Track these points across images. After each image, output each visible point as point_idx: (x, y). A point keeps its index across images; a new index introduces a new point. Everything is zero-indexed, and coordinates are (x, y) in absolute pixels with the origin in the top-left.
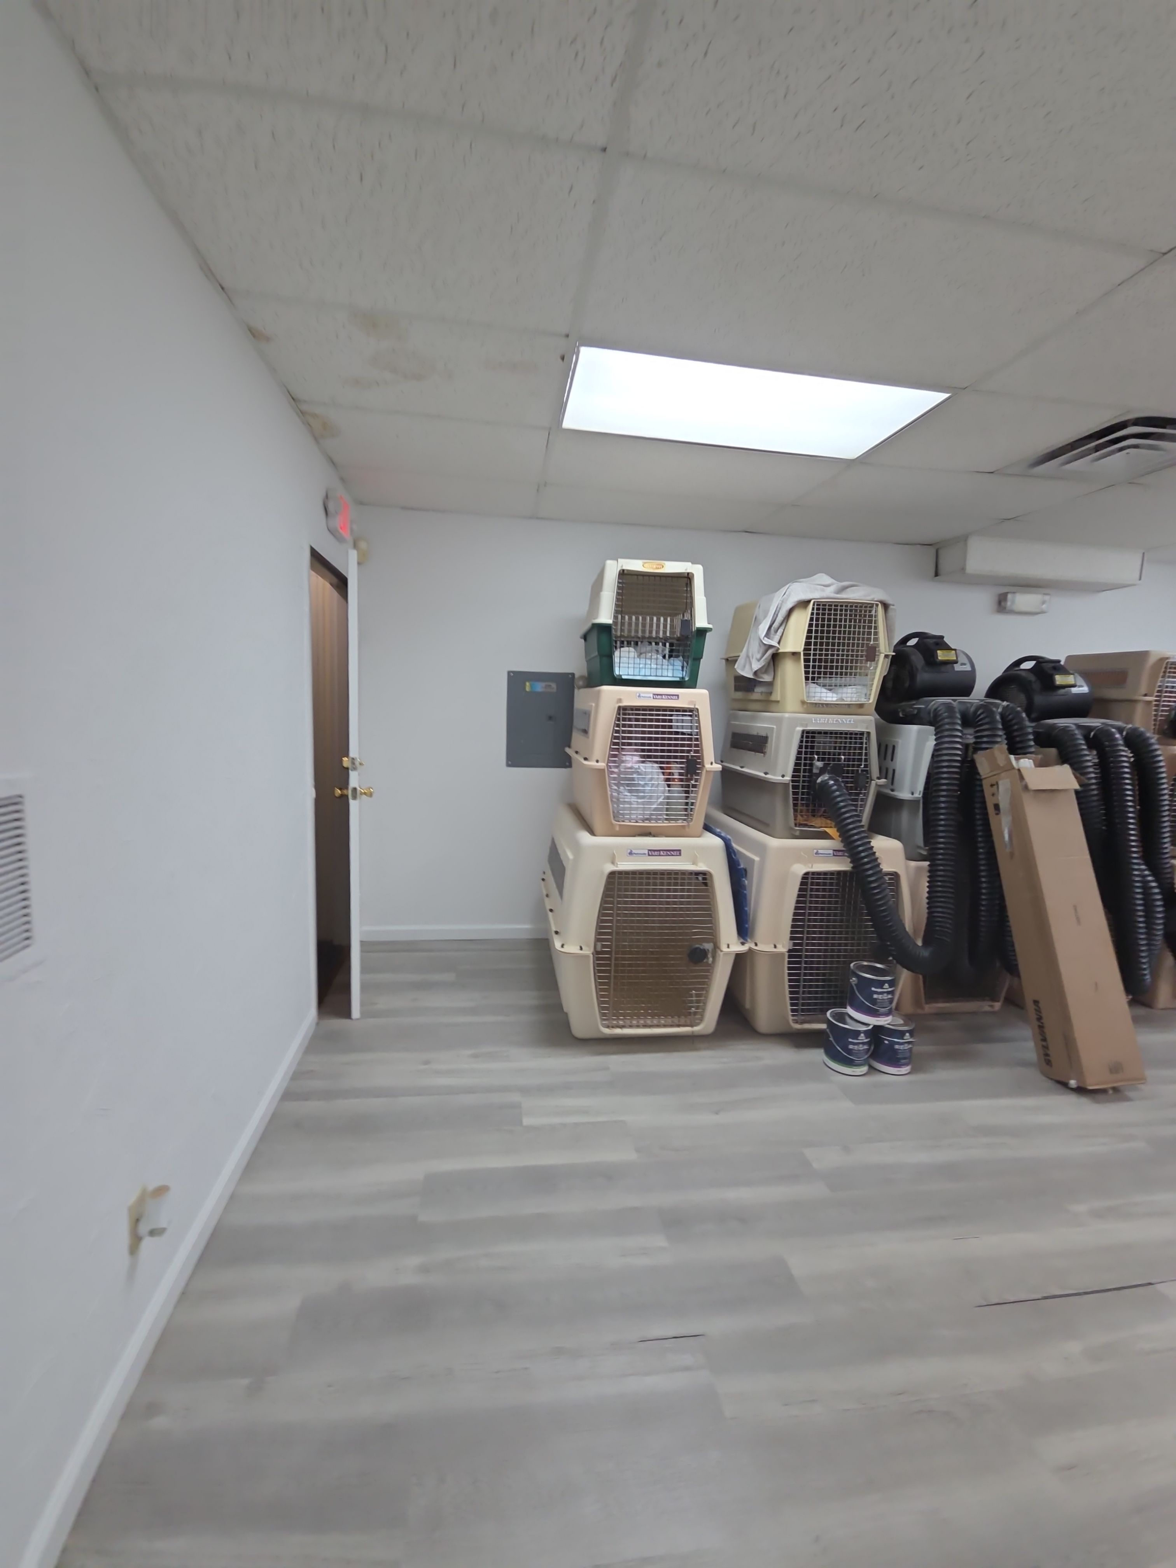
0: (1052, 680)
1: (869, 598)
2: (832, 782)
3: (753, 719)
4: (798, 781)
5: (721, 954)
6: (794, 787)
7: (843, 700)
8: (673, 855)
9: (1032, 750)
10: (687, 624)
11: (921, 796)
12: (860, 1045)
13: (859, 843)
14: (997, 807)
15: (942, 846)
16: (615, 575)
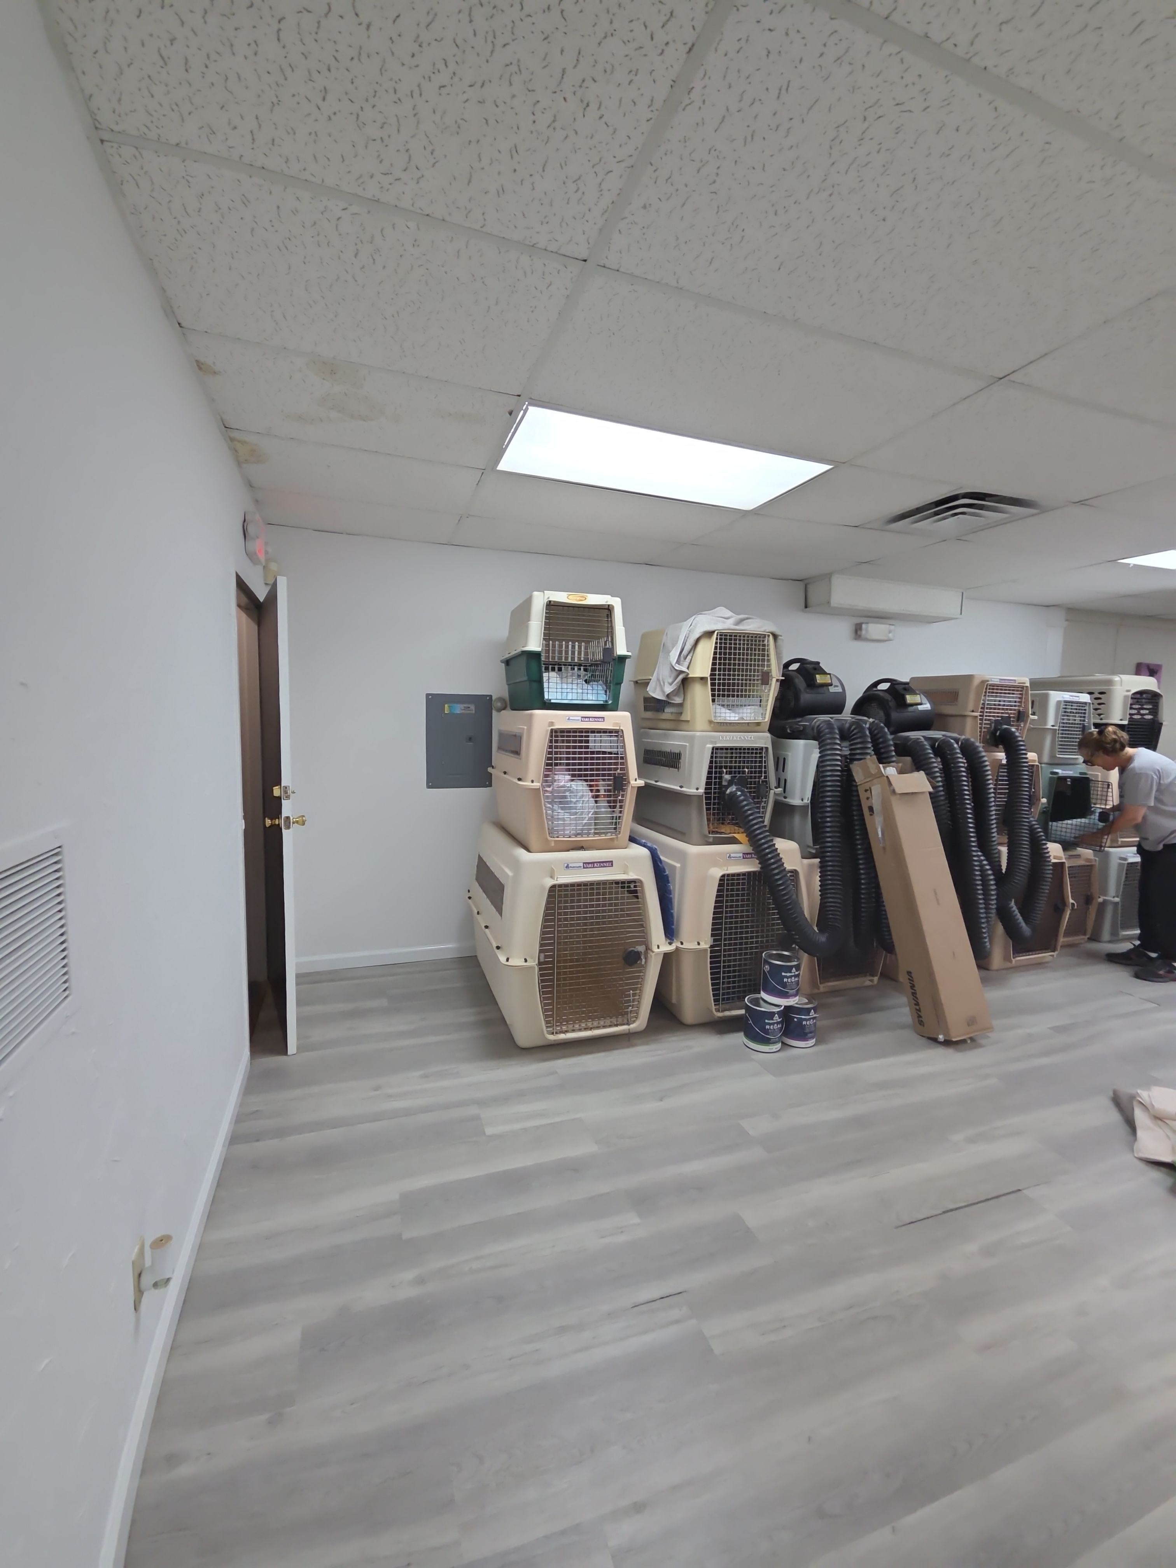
0: (904, 699)
1: (763, 629)
2: (739, 793)
3: (666, 737)
4: (710, 793)
5: (653, 954)
6: (707, 798)
7: (743, 719)
8: (605, 867)
9: (894, 759)
10: (609, 651)
11: (809, 801)
12: (774, 1025)
13: (766, 846)
14: (871, 809)
15: (829, 844)
16: (542, 606)
